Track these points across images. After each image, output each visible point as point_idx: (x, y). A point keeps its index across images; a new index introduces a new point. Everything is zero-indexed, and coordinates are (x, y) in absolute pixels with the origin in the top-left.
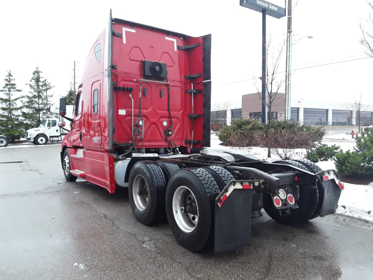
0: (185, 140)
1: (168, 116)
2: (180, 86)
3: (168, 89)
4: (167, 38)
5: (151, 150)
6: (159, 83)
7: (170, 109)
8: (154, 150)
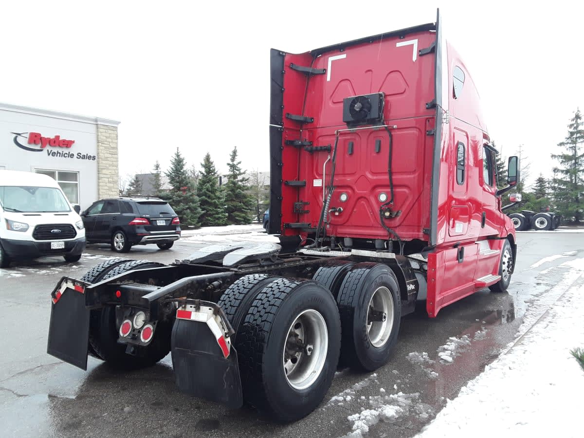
0: (424, 229)
1: (388, 183)
2: (414, 125)
3: (391, 136)
4: (399, 44)
5: (367, 242)
6: (373, 129)
7: (394, 170)
8: (371, 242)
